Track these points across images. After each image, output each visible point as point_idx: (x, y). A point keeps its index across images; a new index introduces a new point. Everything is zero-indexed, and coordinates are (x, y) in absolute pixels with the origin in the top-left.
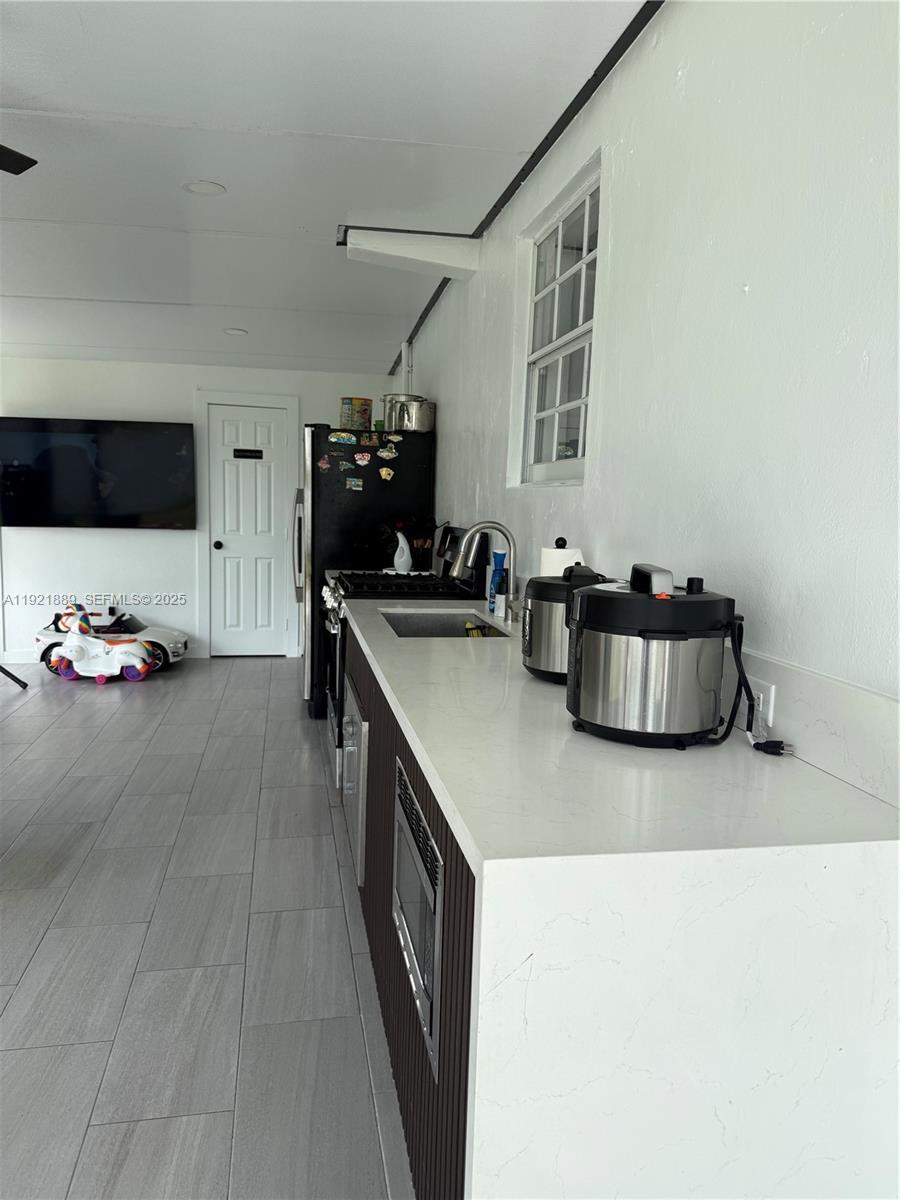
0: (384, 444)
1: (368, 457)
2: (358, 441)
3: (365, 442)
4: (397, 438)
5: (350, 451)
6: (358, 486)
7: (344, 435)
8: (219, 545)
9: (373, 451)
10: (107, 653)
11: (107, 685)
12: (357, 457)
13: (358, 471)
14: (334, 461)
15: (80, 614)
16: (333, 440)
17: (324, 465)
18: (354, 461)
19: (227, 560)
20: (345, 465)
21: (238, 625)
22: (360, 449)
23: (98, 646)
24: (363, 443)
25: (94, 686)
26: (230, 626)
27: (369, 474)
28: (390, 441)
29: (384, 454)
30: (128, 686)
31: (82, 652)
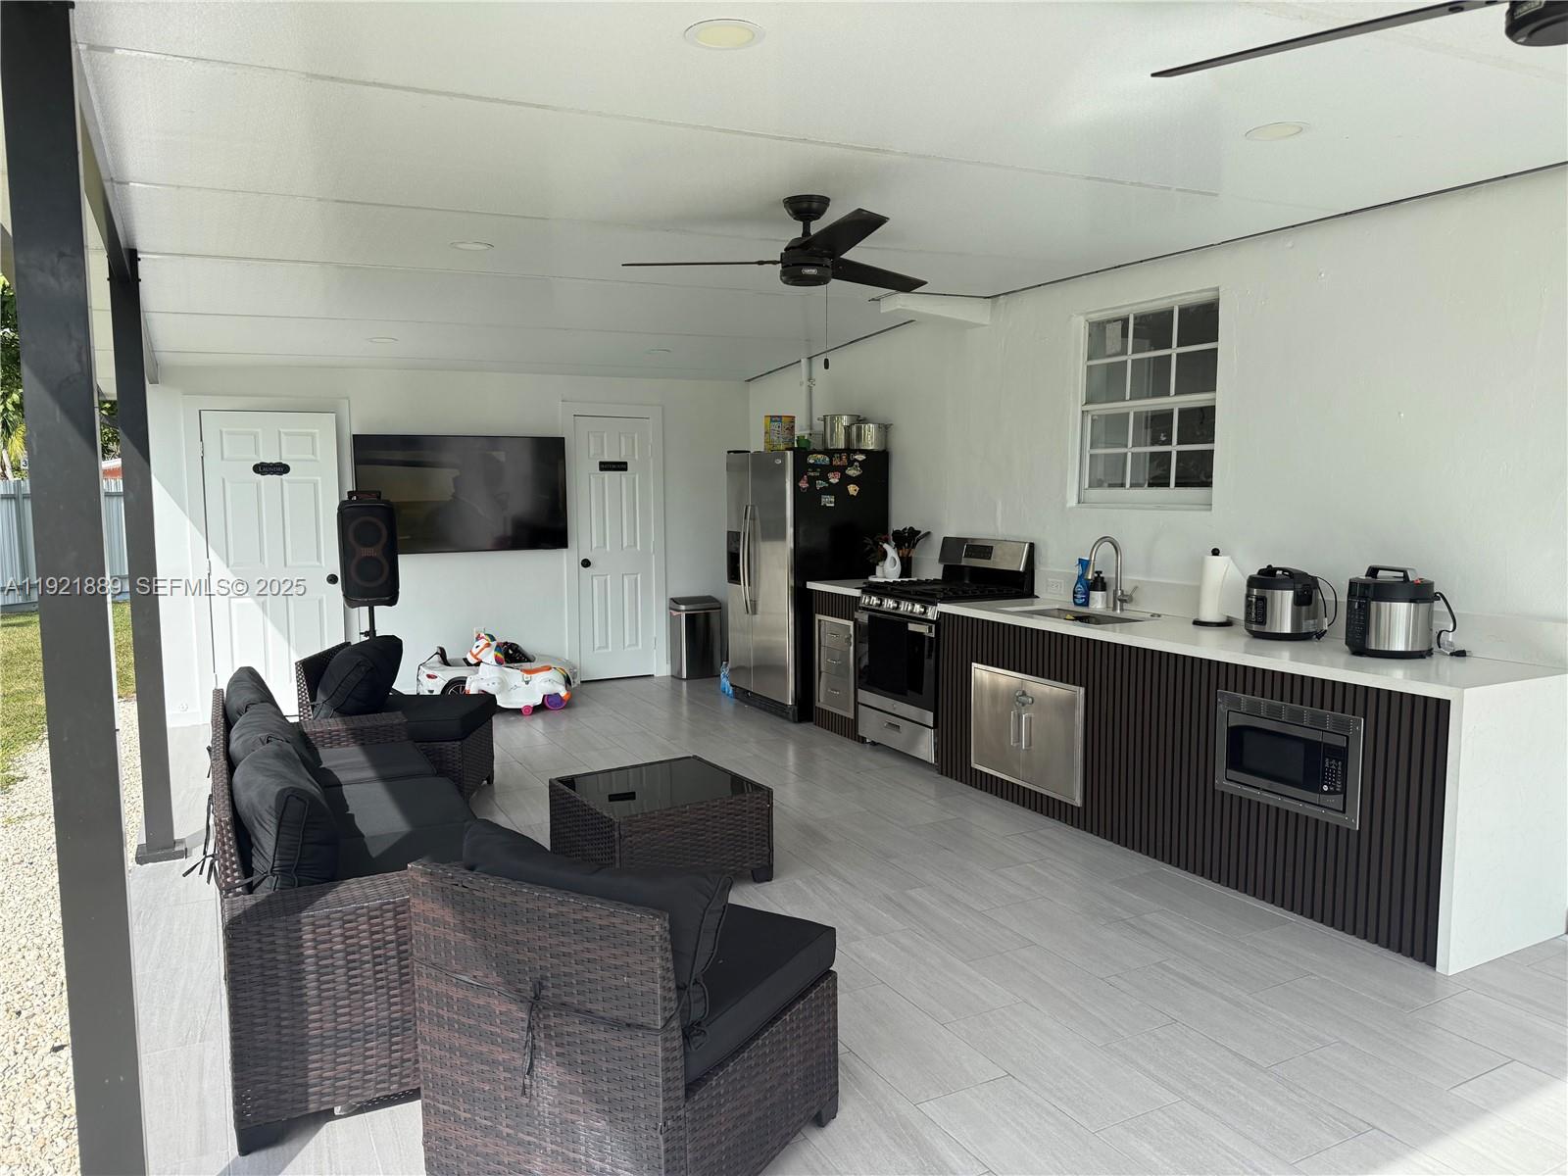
0: (851, 463)
1: (838, 475)
2: (831, 461)
3: (836, 462)
4: (860, 457)
5: (825, 470)
6: (831, 502)
7: (819, 456)
8: (586, 563)
9: (842, 469)
10: (527, 683)
11: (534, 716)
12: (830, 475)
13: (830, 490)
14: (812, 481)
15: (494, 644)
16: (811, 461)
17: (803, 485)
18: (827, 480)
19: (594, 578)
20: (820, 484)
21: (607, 647)
22: (831, 468)
23: (514, 675)
24: (834, 463)
25: (520, 717)
26: (599, 648)
27: (839, 490)
28: (856, 460)
29: (852, 472)
30: (550, 714)
31: (503, 684)
